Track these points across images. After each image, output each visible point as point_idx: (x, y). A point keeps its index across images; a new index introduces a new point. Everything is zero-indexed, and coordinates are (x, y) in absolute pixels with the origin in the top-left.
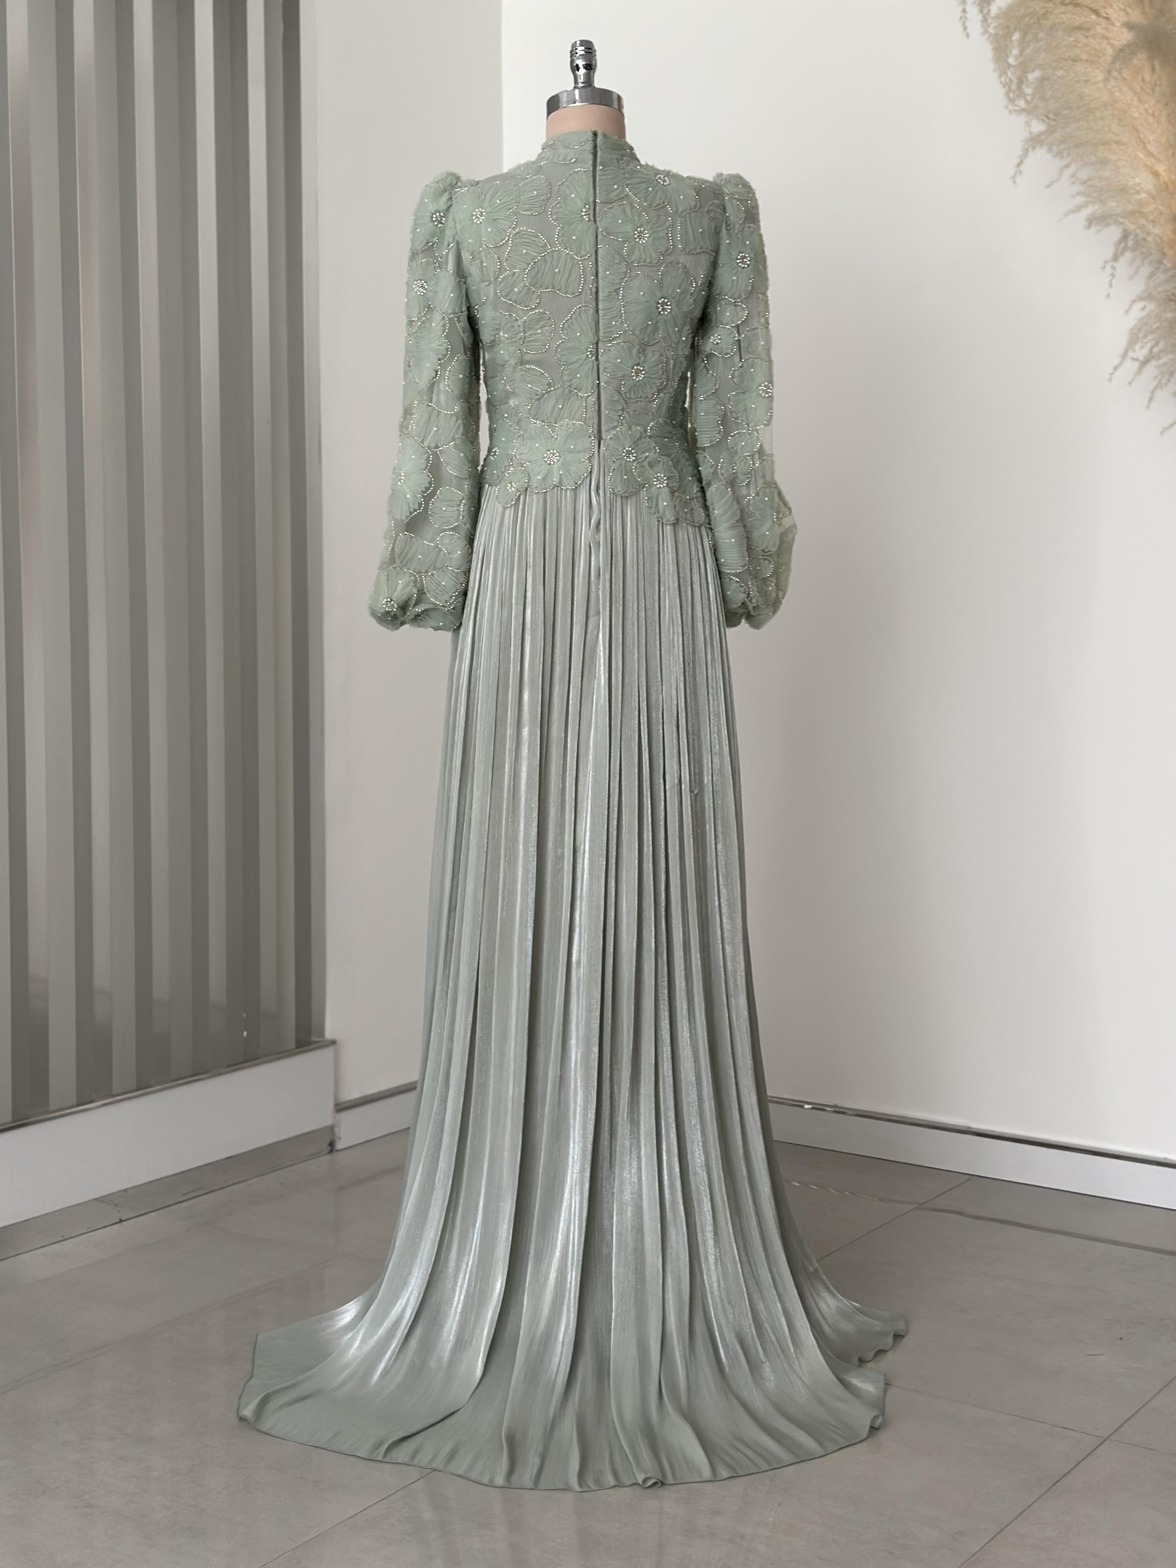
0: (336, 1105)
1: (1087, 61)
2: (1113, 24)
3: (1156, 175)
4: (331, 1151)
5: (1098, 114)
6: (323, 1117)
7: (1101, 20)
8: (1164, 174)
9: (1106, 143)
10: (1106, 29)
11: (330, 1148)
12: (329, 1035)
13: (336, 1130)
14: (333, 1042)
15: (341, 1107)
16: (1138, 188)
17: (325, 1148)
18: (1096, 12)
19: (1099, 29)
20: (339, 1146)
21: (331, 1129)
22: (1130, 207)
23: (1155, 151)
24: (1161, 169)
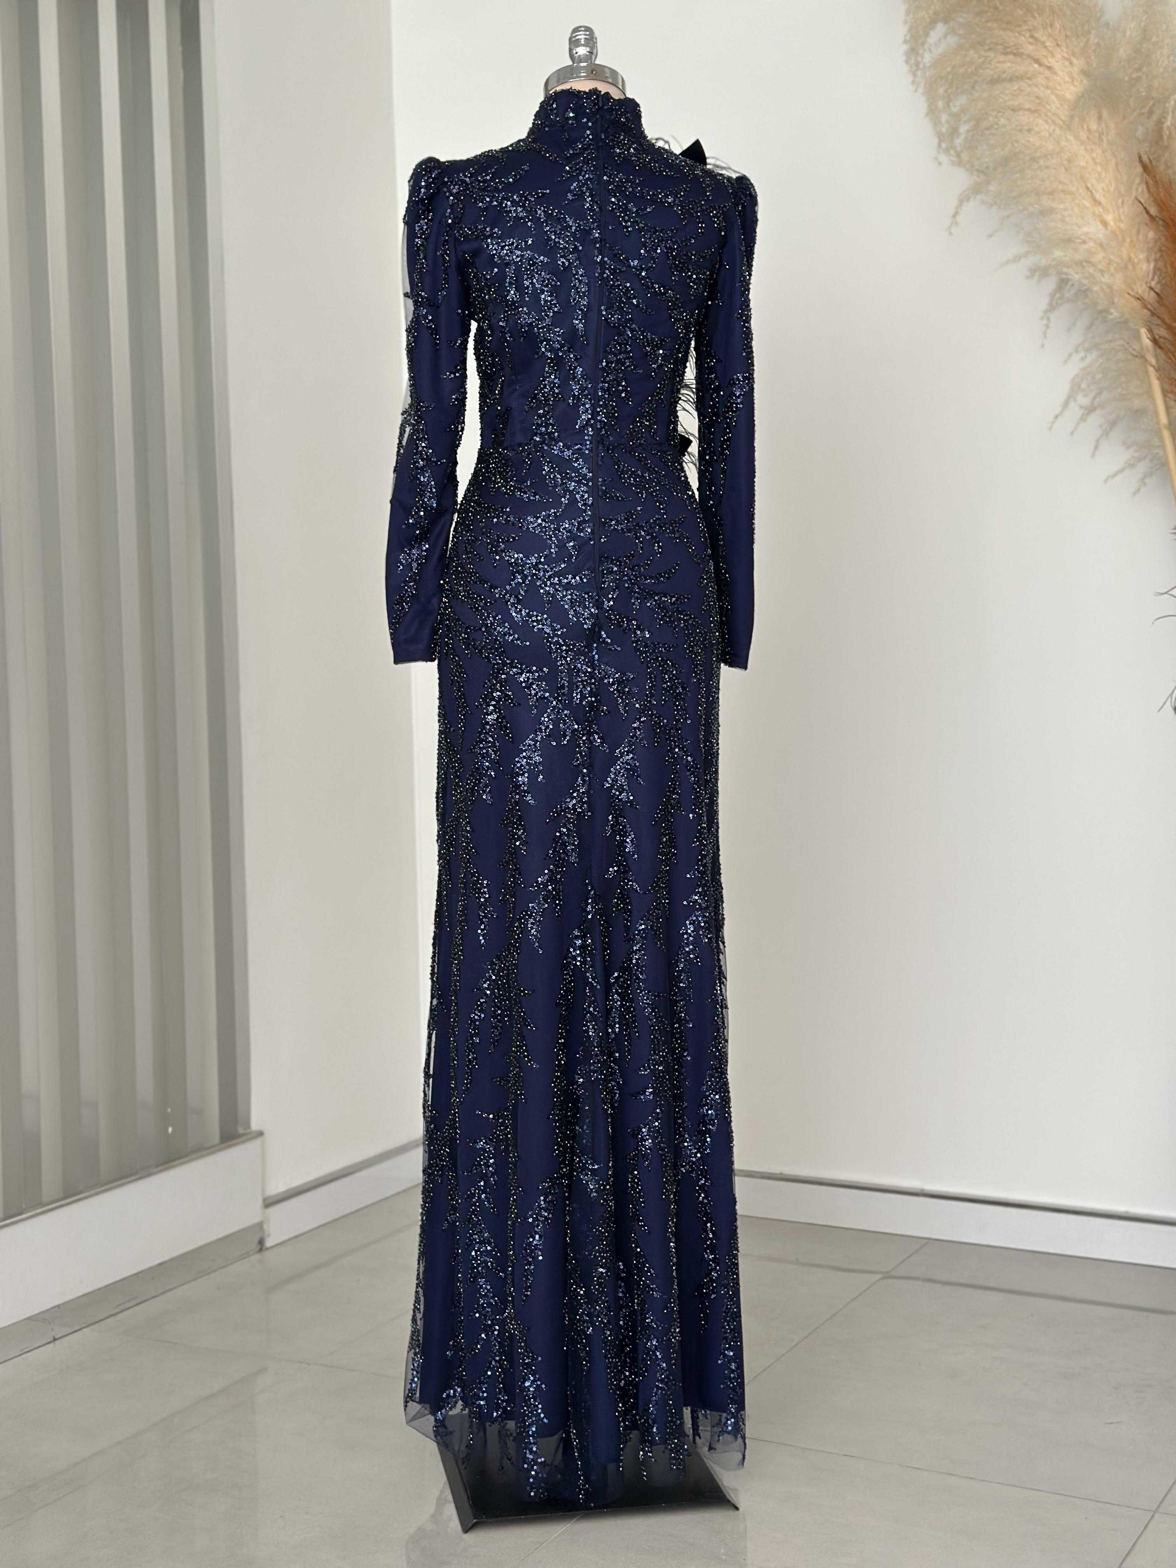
0: (264, 1200)
1: (1029, 110)
2: (1055, 73)
3: (1105, 224)
4: (261, 1250)
5: (1042, 162)
6: (252, 1214)
7: (1041, 69)
8: (1112, 223)
9: (1052, 193)
10: (1047, 78)
11: (259, 1247)
12: (254, 1126)
13: (265, 1227)
14: (261, 1134)
15: (270, 1203)
16: (1083, 237)
17: (255, 1246)
18: (1037, 61)
19: (1041, 80)
20: (269, 1243)
21: (260, 1226)
22: (1077, 257)
23: (1103, 200)
24: (1109, 218)
